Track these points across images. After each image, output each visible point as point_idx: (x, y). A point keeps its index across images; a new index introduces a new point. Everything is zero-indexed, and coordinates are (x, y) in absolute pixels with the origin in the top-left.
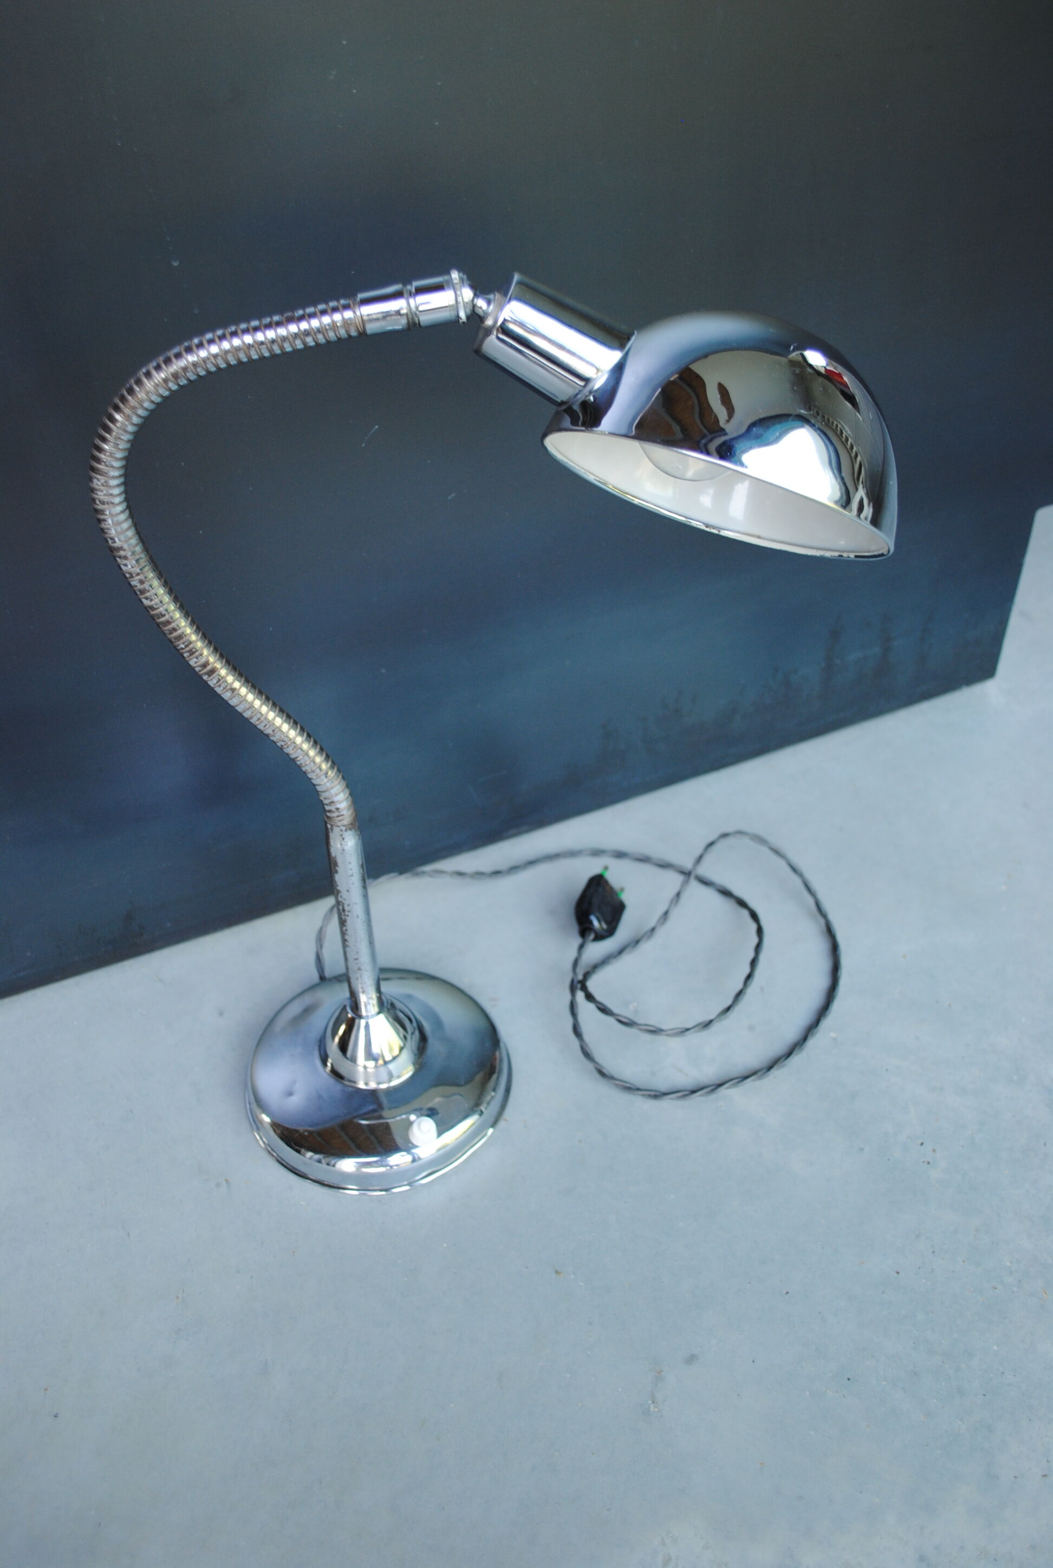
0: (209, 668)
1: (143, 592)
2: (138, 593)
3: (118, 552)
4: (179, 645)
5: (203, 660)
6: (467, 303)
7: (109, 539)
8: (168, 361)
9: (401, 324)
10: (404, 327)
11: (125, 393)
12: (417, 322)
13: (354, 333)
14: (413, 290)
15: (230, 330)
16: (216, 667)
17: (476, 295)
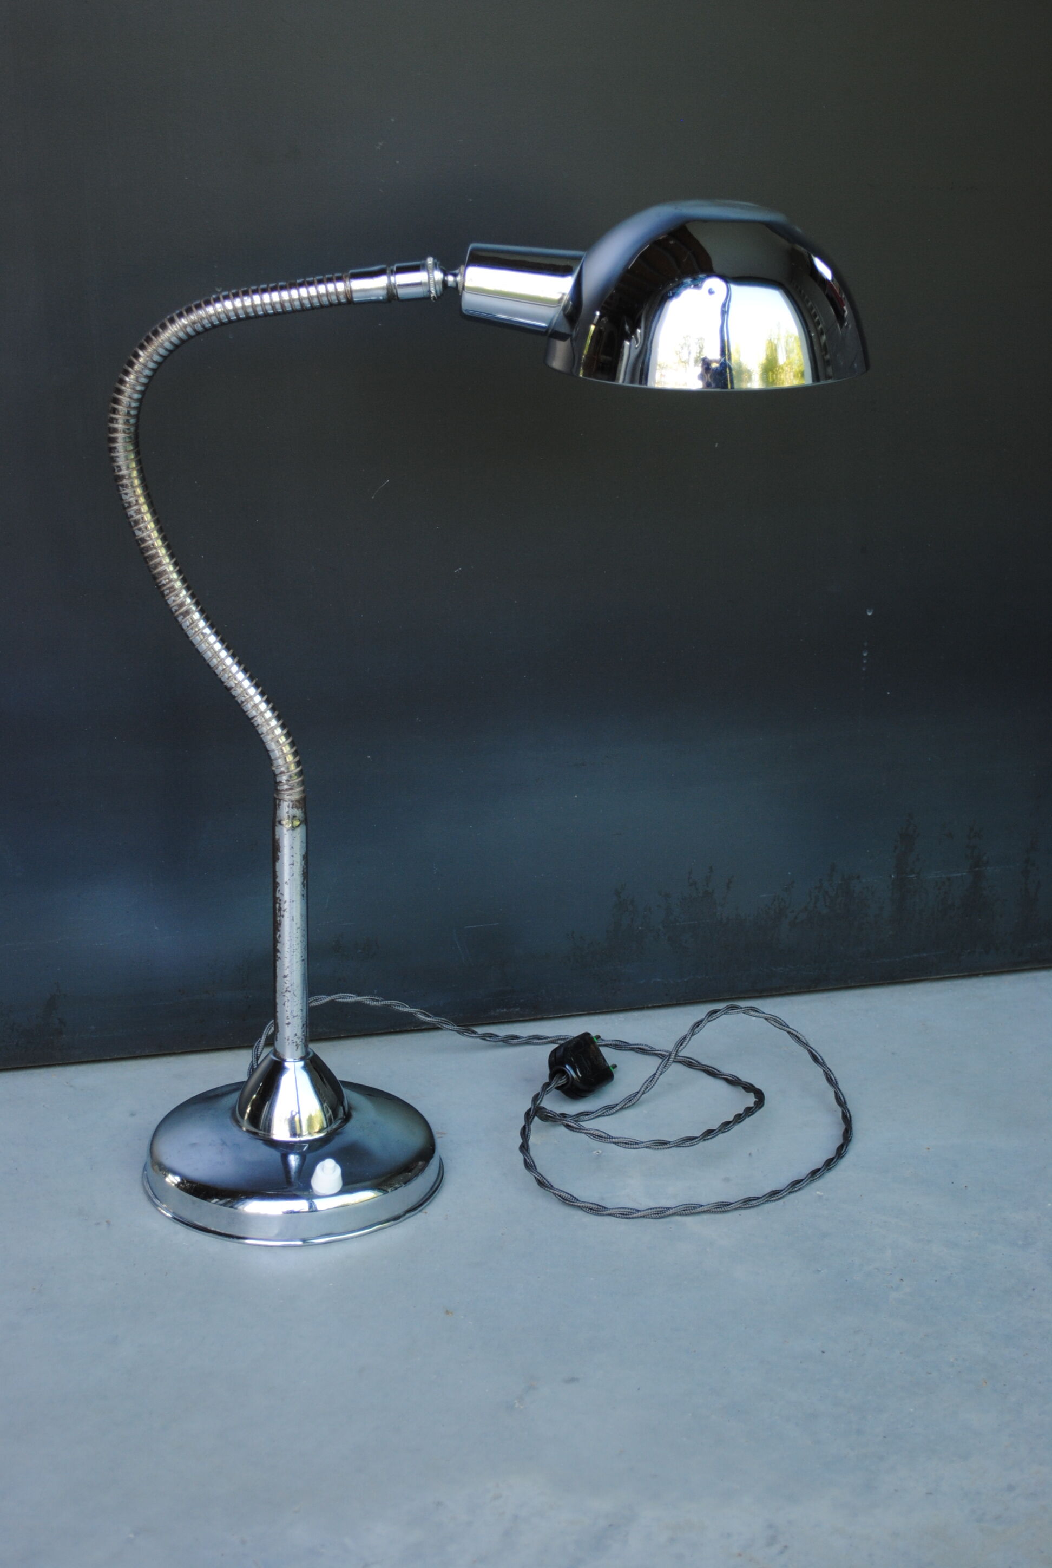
0: (184, 609)
1: (137, 522)
2: (133, 524)
3: (121, 480)
4: (162, 581)
5: (179, 601)
6: (438, 282)
7: (115, 467)
8: (189, 311)
9: (381, 295)
10: (384, 298)
11: (150, 334)
12: (396, 294)
13: (343, 300)
14: (395, 269)
15: (242, 289)
16: (191, 609)
17: (445, 274)
